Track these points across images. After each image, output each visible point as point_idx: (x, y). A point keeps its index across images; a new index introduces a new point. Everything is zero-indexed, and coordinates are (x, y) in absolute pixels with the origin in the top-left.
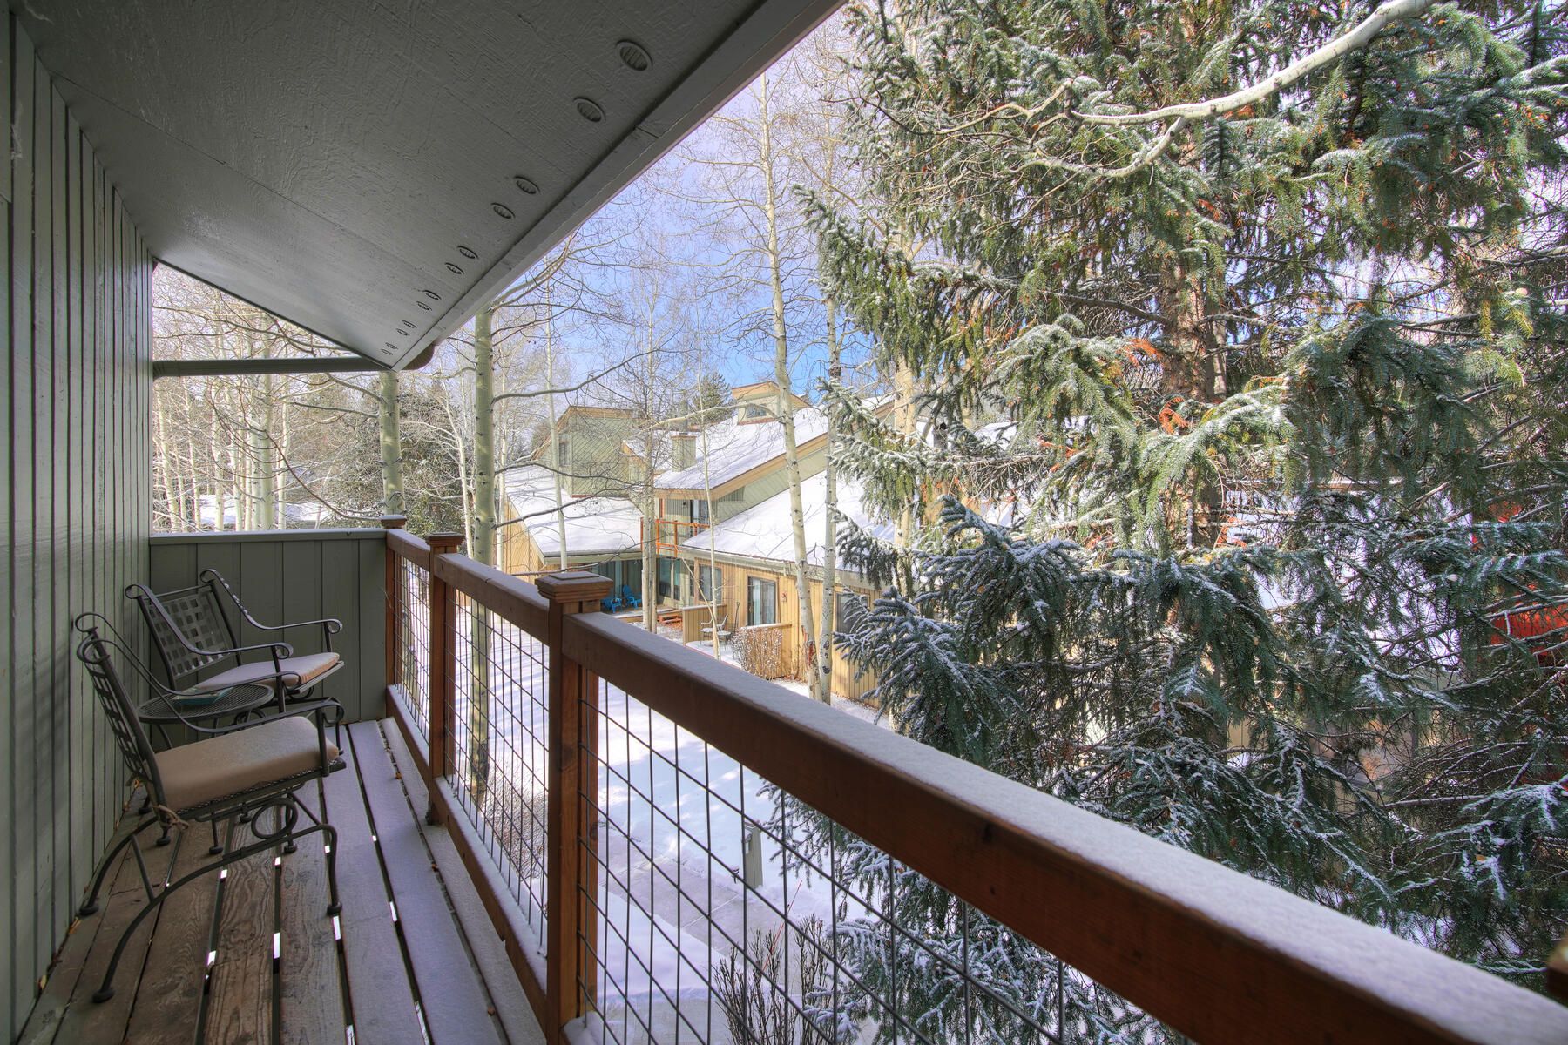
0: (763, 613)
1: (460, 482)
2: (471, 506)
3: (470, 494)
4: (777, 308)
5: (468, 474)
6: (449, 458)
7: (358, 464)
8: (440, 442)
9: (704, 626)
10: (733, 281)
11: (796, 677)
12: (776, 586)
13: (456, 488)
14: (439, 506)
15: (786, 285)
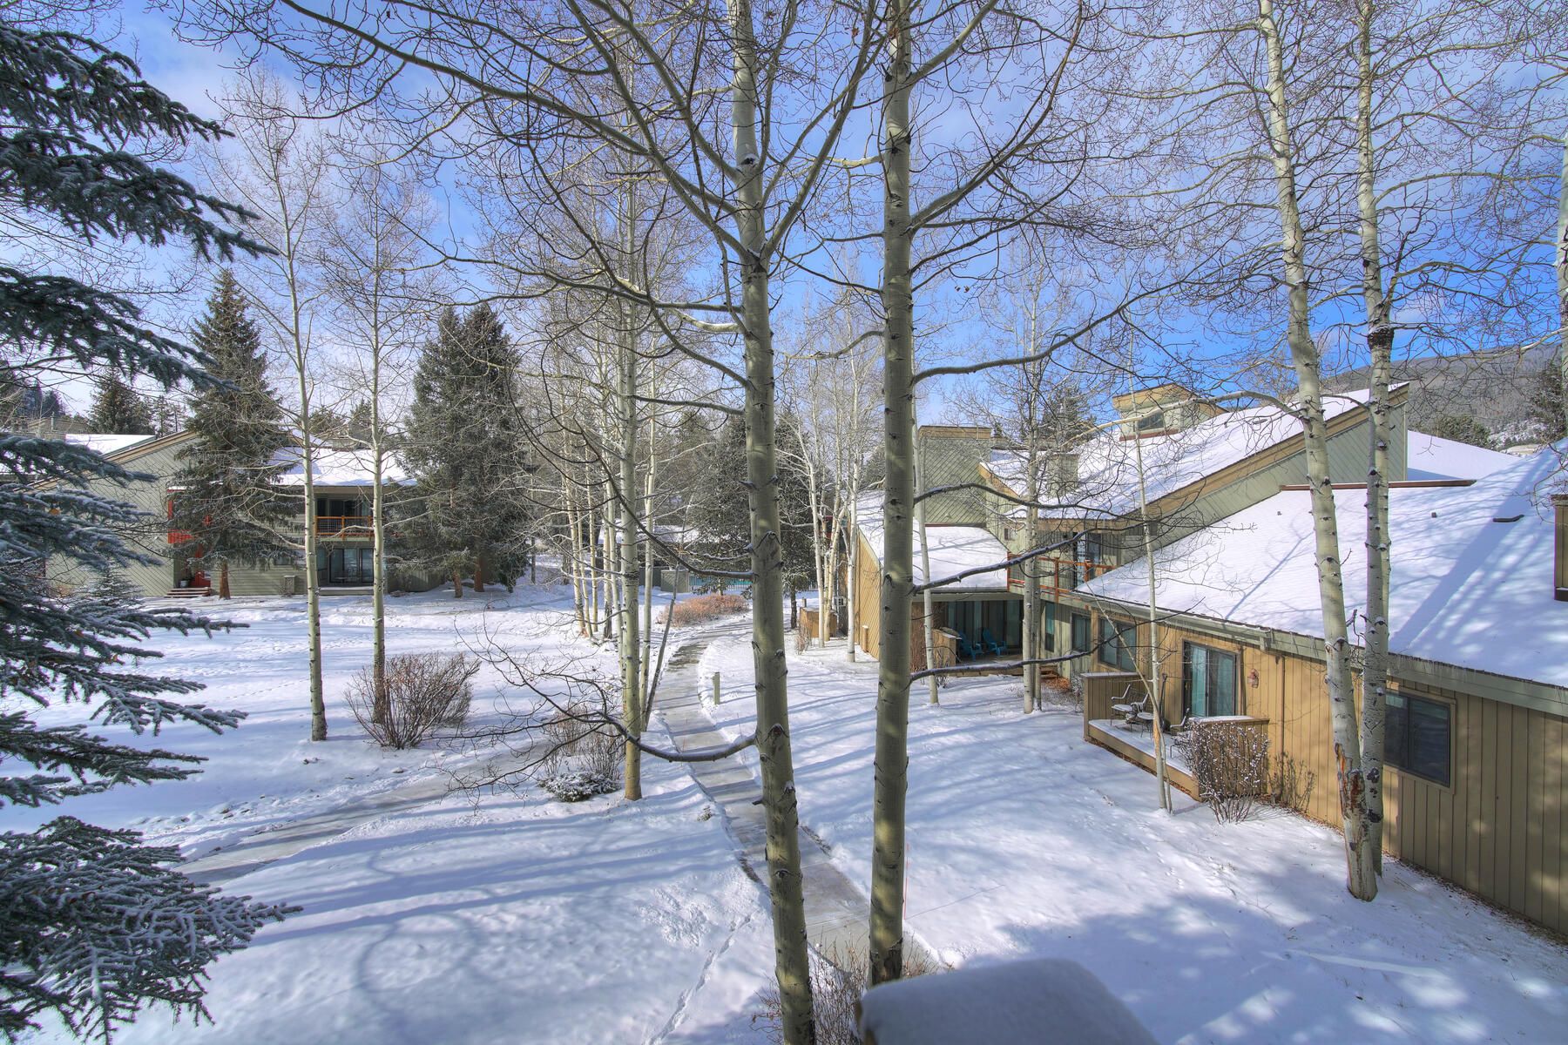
0: (1211, 695)
1: (810, 510)
2: (820, 533)
3: (819, 522)
4: (1289, 241)
5: (818, 502)
6: (801, 485)
7: (718, 492)
8: (793, 469)
9: (1115, 702)
10: (1212, 209)
11: (1278, 799)
12: (1237, 659)
13: (807, 516)
14: (789, 534)
15: (1300, 205)
